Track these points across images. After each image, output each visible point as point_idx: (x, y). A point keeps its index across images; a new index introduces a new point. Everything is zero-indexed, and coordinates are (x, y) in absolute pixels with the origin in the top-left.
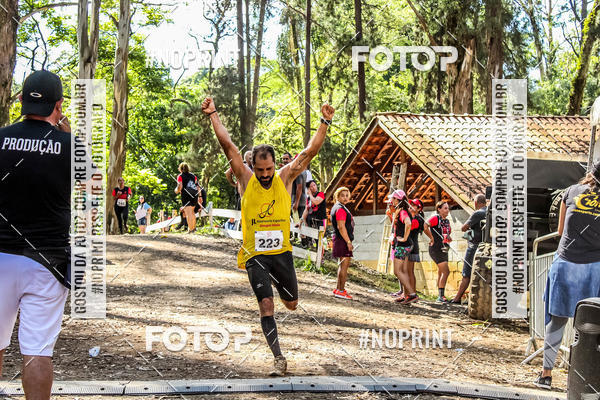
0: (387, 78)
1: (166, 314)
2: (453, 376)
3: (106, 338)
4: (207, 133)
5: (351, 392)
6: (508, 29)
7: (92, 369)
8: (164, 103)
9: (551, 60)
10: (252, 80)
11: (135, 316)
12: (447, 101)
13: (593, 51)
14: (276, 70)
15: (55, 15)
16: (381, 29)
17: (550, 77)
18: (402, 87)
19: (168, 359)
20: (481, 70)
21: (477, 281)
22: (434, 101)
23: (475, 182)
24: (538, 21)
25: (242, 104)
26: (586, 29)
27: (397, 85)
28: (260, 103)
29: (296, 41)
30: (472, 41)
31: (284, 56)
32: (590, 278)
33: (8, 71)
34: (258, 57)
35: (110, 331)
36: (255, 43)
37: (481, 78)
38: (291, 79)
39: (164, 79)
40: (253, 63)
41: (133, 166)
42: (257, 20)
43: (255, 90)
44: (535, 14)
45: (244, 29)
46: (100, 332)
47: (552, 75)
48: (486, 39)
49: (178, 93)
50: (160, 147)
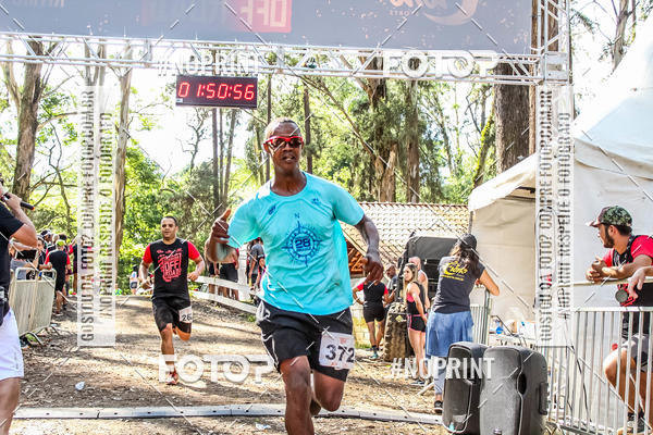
0: (331, 174)
1: (143, 358)
2: (360, 404)
3: (91, 375)
4: (188, 215)
5: (277, 416)
6: (424, 136)
7: (76, 399)
8: (155, 192)
9: (459, 161)
10: (224, 175)
11: (118, 359)
12: (376, 192)
13: (488, 156)
14: (244, 166)
15: (68, 122)
16: (325, 136)
17: (458, 175)
18: (343, 182)
19: (138, 391)
20: (403, 168)
21: (389, 332)
22: (367, 192)
23: (393, 255)
24: (447, 131)
25: (216, 194)
26: (483, 138)
27: (339, 179)
28: (230, 193)
29: (259, 144)
30: (395, 146)
31: (250, 156)
32: (453, 326)
33: (27, 165)
34: (229, 157)
35: (96, 370)
36: (227, 146)
37: (404, 174)
38: (255, 174)
39: (155, 173)
40: (225, 161)
41: (129, 242)
42: (229, 128)
43: (226, 181)
44: (446, 126)
45: (218, 134)
46: (87, 370)
47: (459, 173)
48: (406, 145)
49: (166, 183)
50: (151, 227)
